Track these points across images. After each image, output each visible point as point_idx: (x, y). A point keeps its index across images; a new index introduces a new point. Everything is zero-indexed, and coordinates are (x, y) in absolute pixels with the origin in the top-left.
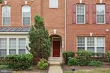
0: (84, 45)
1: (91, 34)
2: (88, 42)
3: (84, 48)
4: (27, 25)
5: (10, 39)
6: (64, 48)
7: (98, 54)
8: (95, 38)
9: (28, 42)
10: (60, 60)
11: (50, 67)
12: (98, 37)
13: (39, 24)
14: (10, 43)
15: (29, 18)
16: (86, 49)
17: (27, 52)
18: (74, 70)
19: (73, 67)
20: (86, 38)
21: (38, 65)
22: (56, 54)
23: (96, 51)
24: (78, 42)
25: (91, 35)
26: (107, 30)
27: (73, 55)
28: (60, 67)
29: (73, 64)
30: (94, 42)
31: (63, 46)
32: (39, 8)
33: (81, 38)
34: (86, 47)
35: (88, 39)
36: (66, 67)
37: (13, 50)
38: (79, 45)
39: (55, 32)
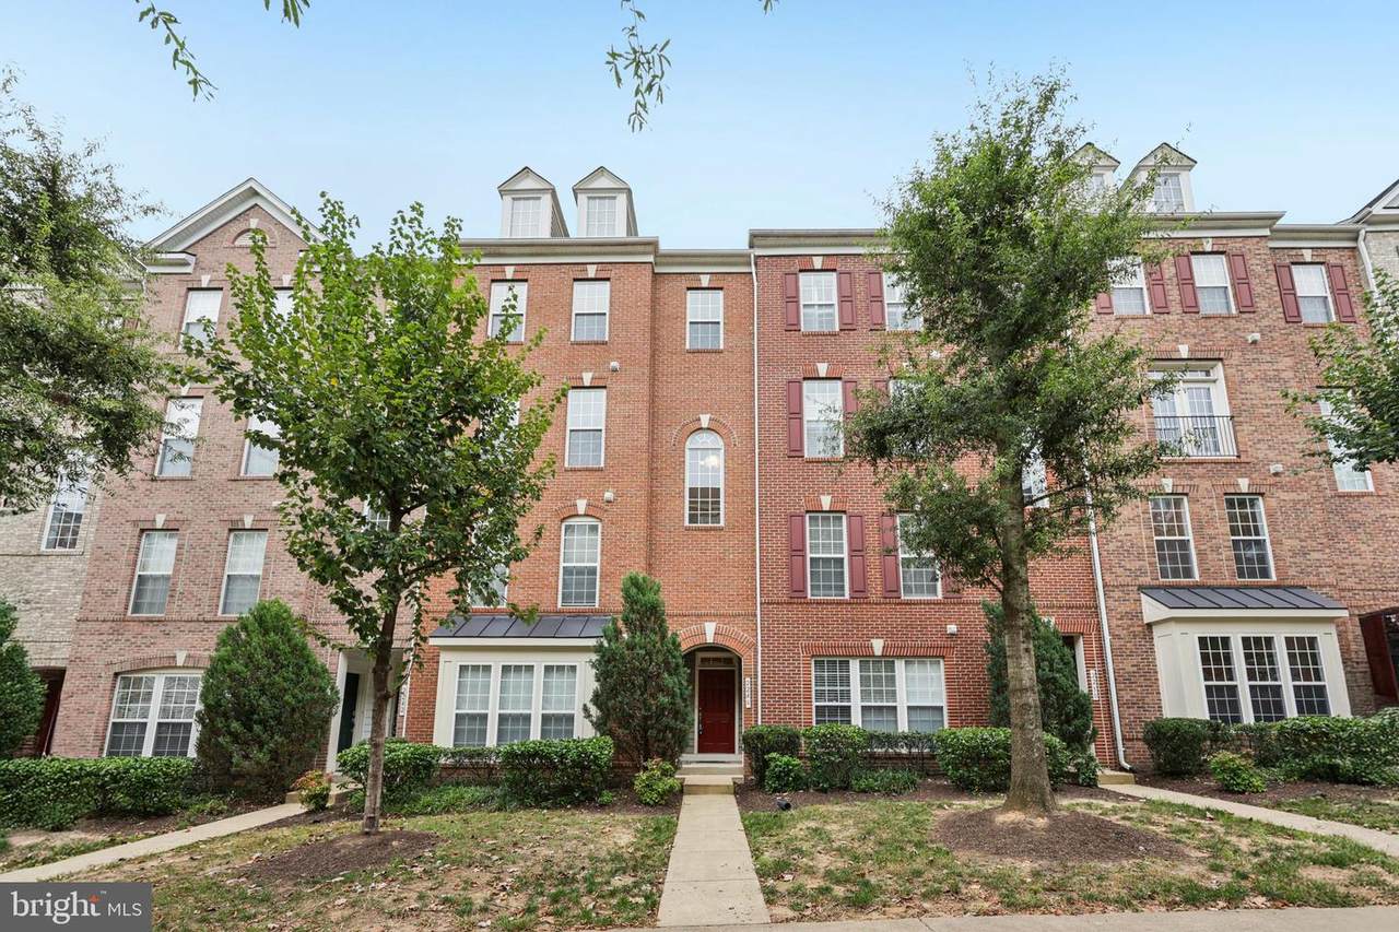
0: (846, 695)
1: (878, 646)
2: (864, 680)
3: (846, 710)
4: (584, 606)
5: (506, 669)
6: (753, 708)
7: (910, 740)
8: (900, 665)
9: (586, 682)
10: (732, 766)
11: (686, 799)
12: (914, 657)
13: (644, 611)
14: (503, 689)
15: (592, 571)
16: (856, 719)
17: (584, 730)
18: (787, 807)
19: (786, 797)
20: (855, 665)
21: (638, 786)
22: (717, 739)
23: (903, 727)
24: (820, 681)
25: (878, 651)
26: (952, 628)
27: (789, 744)
28: (732, 799)
29: (791, 782)
30: (892, 680)
31: (747, 702)
32: (636, 531)
33: (833, 663)
34: (856, 703)
35: (864, 666)
36: (758, 798)
37: (516, 718)
38: (820, 695)
39: (710, 632)
